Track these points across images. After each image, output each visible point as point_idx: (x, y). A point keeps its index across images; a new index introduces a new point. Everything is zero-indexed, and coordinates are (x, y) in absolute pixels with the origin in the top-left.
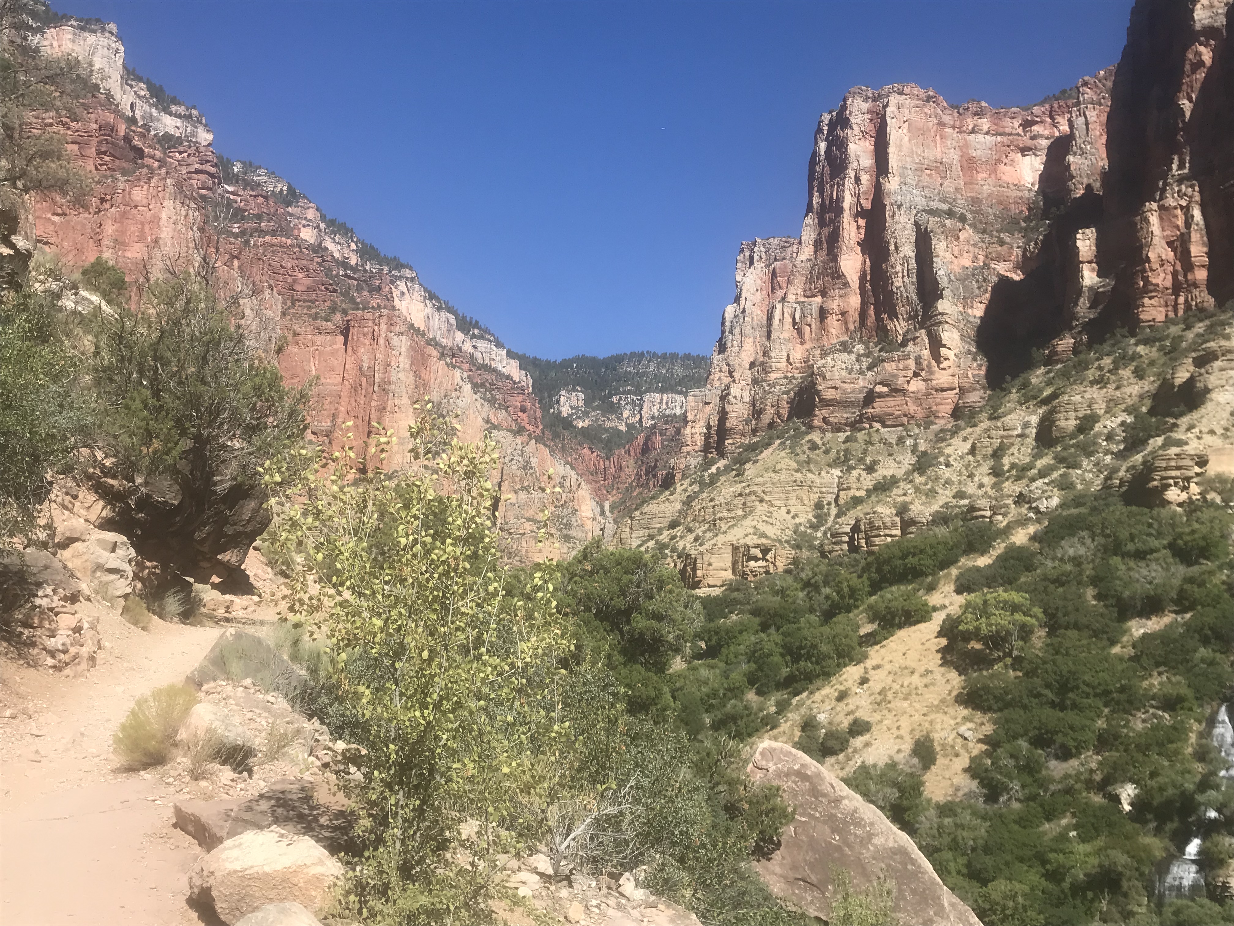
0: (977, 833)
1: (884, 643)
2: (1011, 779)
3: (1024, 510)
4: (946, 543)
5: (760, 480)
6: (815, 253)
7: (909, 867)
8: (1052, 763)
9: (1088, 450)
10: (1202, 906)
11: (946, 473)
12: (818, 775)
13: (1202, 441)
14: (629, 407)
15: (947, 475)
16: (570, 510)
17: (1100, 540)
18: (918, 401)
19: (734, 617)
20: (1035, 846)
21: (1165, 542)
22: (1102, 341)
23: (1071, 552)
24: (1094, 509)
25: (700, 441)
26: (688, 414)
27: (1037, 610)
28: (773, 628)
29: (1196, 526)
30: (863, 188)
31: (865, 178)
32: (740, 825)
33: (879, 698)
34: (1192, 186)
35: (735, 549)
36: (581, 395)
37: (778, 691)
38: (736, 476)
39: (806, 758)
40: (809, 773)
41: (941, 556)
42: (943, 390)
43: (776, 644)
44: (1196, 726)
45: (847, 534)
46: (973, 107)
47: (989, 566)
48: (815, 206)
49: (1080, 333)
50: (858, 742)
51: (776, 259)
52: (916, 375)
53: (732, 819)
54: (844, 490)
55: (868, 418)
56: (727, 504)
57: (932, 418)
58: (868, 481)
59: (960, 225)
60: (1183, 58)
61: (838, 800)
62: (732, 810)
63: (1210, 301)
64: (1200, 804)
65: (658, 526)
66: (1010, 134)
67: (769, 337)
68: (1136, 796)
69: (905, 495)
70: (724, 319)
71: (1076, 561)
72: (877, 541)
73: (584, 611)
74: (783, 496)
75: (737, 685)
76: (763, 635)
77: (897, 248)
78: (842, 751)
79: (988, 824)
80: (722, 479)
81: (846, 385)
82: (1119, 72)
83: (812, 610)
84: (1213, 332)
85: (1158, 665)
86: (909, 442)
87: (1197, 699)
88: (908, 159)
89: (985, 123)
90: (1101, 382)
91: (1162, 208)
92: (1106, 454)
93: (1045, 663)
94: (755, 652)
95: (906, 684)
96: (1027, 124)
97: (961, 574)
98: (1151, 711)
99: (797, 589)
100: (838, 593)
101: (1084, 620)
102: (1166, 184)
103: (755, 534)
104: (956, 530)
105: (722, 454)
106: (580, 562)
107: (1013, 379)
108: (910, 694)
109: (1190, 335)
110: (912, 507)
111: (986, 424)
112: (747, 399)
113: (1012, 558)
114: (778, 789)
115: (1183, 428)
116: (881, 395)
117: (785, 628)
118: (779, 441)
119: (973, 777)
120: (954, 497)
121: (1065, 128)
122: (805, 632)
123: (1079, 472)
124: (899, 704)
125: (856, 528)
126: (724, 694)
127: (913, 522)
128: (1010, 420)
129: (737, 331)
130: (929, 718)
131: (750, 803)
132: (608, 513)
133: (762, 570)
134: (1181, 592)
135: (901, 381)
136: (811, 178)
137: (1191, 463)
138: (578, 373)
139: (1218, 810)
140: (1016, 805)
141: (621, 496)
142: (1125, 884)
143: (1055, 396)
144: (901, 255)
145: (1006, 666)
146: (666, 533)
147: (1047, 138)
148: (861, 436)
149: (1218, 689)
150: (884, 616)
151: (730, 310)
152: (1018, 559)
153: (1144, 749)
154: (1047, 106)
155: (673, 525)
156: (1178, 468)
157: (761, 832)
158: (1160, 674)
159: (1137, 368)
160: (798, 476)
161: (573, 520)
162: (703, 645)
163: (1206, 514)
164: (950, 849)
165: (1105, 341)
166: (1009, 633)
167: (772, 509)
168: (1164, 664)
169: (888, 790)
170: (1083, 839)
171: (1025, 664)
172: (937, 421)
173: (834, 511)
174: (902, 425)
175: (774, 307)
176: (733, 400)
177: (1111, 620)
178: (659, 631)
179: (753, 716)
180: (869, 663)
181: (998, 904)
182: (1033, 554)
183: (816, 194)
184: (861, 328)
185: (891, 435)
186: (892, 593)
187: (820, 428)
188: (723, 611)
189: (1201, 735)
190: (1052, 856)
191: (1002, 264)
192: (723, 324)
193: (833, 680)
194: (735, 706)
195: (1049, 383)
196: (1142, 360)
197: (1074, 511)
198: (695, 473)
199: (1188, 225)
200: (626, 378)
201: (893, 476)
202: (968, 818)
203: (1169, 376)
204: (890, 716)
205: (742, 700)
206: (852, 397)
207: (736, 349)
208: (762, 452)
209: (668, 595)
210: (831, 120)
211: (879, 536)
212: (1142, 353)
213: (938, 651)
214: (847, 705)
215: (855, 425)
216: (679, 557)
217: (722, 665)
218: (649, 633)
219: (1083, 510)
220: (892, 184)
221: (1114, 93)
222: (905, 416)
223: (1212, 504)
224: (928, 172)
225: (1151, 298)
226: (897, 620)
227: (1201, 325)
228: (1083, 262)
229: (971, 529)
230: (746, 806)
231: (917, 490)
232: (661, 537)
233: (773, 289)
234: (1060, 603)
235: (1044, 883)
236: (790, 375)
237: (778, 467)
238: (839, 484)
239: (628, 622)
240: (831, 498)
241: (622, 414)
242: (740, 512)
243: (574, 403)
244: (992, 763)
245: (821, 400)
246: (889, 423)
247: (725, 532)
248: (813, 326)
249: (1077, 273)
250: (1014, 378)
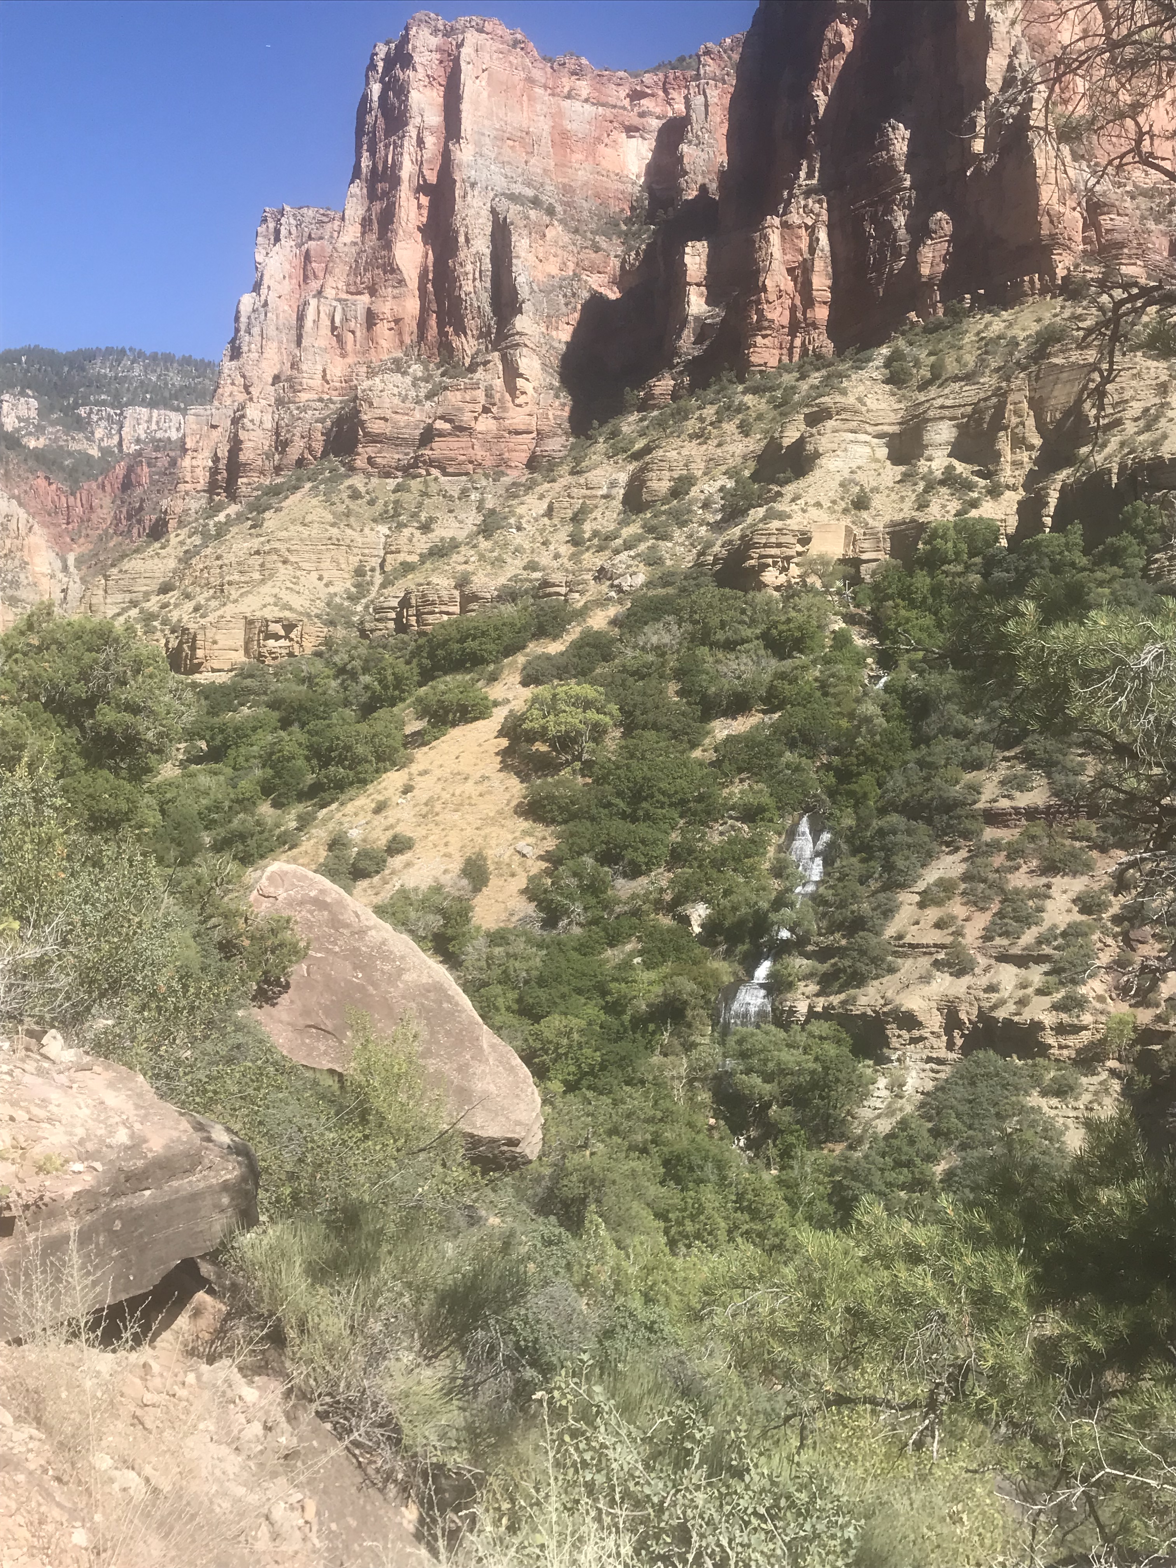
0: (531, 963)
1: (434, 744)
2: (573, 901)
3: (604, 587)
4: (513, 625)
5: (284, 534)
6: (363, 234)
7: (445, 1005)
8: (620, 882)
9: (681, 518)
10: (767, 1033)
11: (517, 538)
12: (340, 902)
13: (807, 515)
14: (103, 423)
15: (518, 541)
16: (17, 562)
17: (688, 626)
18: (487, 443)
19: (245, 710)
20: (595, 976)
21: (758, 631)
22: (705, 386)
23: (654, 640)
24: (683, 590)
25: (203, 478)
26: (188, 440)
27: (614, 708)
28: (296, 724)
29: (793, 614)
30: (427, 154)
31: (430, 141)
32: (239, 965)
33: (425, 810)
34: (820, 202)
35: (249, 623)
36: (34, 403)
37: (300, 802)
38: (253, 527)
39: (326, 882)
40: (329, 900)
41: (506, 640)
42: (518, 433)
43: (300, 744)
44: (776, 840)
45: (393, 608)
46: (571, 62)
47: (562, 654)
48: (364, 170)
49: (681, 373)
50: (397, 862)
51: (310, 238)
52: (486, 410)
53: (228, 958)
54: (392, 553)
55: (424, 462)
56: (239, 564)
57: (502, 468)
58: (423, 543)
59: (546, 219)
60: (821, 37)
61: (361, 932)
62: (227, 948)
63: (828, 347)
64: (773, 924)
65: (145, 588)
66: (614, 107)
67: (299, 343)
68: (709, 917)
69: (466, 563)
70: (238, 312)
71: (660, 651)
72: (430, 619)
73: (28, 700)
74: (314, 557)
75: (247, 795)
76: (282, 733)
77: (467, 240)
78: (378, 872)
79: (544, 952)
80: (234, 530)
81: (398, 417)
82: (747, 44)
83: (346, 703)
84: (830, 384)
85: (740, 770)
86: (474, 496)
87: (779, 809)
88: (486, 122)
89: (584, 87)
90: (700, 436)
91: (785, 225)
92: (701, 525)
93: (618, 768)
94: (272, 753)
95: (457, 792)
96: (636, 96)
97: (529, 663)
98: (730, 822)
99: (328, 677)
100: (380, 682)
101: (663, 720)
102: (791, 195)
103: (276, 605)
104: (525, 609)
105: (233, 497)
106: (22, 633)
107: (600, 426)
108: (461, 804)
109: (804, 386)
110: (474, 578)
111: (567, 480)
112: (269, 425)
113: (588, 645)
114: (288, 921)
115: (788, 497)
116: (441, 434)
117: (311, 726)
118: (308, 485)
119: (531, 899)
120: (525, 568)
121: (680, 107)
122: (338, 730)
123: (670, 545)
124: (448, 817)
125: (405, 603)
126: (230, 808)
127: (475, 598)
128: (594, 476)
129: (256, 331)
130: (482, 833)
131: (252, 938)
132: (72, 569)
133: (284, 652)
134: (771, 688)
135: (466, 418)
136: (360, 132)
137: (794, 540)
138: (28, 371)
139: (792, 930)
140: (577, 930)
141: (91, 547)
142: (689, 1013)
143: (647, 450)
144: (473, 250)
145: (574, 771)
146: (154, 599)
147: (658, 118)
148: (415, 485)
149: (801, 797)
150: (436, 711)
151: (247, 301)
152: (595, 646)
153: (719, 864)
154: (661, 75)
155: (165, 589)
156: (779, 545)
157: (265, 973)
158: (742, 781)
159: (742, 421)
160: (334, 531)
161: (22, 576)
162: (204, 746)
163: (804, 601)
164: (500, 982)
165: (709, 386)
166: (579, 734)
167: (298, 573)
168: (748, 770)
169: (431, 917)
170: (648, 966)
171: (596, 769)
172: (509, 472)
173: (378, 579)
174: (467, 474)
175: (306, 303)
176: (249, 425)
177: (693, 719)
178: (133, 726)
179: (266, 834)
180: (415, 768)
181: (551, 1042)
182: (612, 641)
183: (366, 154)
184: (419, 342)
185: (452, 485)
186: (446, 683)
187: (364, 471)
188: (231, 702)
189: (780, 849)
190: (613, 986)
191: (596, 276)
192: (237, 319)
193: (371, 788)
194: (244, 822)
195: (642, 434)
196: (750, 412)
197: (661, 591)
198: (197, 520)
199: (812, 250)
200: (98, 384)
201: (453, 539)
202: (522, 946)
203: (777, 435)
204: (437, 830)
205: (253, 815)
206: (407, 433)
207: (254, 355)
208: (287, 497)
209: (148, 681)
210: (388, 54)
211: (433, 613)
212: (750, 404)
213: (497, 754)
214: (386, 817)
215: (408, 470)
216: (173, 631)
217: (229, 771)
218: (120, 730)
219: (671, 590)
220: (464, 154)
221: (741, 69)
222: (471, 462)
223: (811, 590)
224: (510, 143)
225: (764, 337)
226: (451, 716)
227: (817, 375)
228: (690, 284)
229: (542, 609)
230: (247, 943)
231: (482, 557)
232: (148, 604)
233: (306, 278)
234: (639, 699)
235: (603, 1017)
236: (326, 397)
237: (309, 518)
238: (386, 545)
239: (92, 715)
240: (375, 562)
241: (93, 433)
242: (257, 576)
243: (23, 412)
244: (553, 884)
245: (366, 434)
246: (450, 470)
247: (236, 601)
248: (358, 334)
249: (681, 298)
250: (603, 422)
